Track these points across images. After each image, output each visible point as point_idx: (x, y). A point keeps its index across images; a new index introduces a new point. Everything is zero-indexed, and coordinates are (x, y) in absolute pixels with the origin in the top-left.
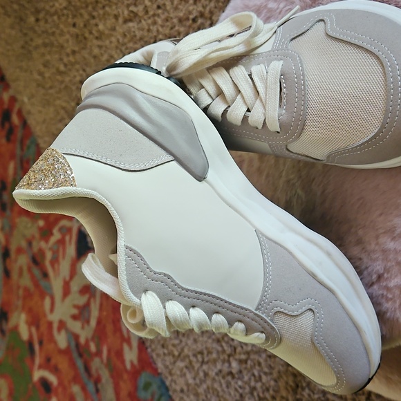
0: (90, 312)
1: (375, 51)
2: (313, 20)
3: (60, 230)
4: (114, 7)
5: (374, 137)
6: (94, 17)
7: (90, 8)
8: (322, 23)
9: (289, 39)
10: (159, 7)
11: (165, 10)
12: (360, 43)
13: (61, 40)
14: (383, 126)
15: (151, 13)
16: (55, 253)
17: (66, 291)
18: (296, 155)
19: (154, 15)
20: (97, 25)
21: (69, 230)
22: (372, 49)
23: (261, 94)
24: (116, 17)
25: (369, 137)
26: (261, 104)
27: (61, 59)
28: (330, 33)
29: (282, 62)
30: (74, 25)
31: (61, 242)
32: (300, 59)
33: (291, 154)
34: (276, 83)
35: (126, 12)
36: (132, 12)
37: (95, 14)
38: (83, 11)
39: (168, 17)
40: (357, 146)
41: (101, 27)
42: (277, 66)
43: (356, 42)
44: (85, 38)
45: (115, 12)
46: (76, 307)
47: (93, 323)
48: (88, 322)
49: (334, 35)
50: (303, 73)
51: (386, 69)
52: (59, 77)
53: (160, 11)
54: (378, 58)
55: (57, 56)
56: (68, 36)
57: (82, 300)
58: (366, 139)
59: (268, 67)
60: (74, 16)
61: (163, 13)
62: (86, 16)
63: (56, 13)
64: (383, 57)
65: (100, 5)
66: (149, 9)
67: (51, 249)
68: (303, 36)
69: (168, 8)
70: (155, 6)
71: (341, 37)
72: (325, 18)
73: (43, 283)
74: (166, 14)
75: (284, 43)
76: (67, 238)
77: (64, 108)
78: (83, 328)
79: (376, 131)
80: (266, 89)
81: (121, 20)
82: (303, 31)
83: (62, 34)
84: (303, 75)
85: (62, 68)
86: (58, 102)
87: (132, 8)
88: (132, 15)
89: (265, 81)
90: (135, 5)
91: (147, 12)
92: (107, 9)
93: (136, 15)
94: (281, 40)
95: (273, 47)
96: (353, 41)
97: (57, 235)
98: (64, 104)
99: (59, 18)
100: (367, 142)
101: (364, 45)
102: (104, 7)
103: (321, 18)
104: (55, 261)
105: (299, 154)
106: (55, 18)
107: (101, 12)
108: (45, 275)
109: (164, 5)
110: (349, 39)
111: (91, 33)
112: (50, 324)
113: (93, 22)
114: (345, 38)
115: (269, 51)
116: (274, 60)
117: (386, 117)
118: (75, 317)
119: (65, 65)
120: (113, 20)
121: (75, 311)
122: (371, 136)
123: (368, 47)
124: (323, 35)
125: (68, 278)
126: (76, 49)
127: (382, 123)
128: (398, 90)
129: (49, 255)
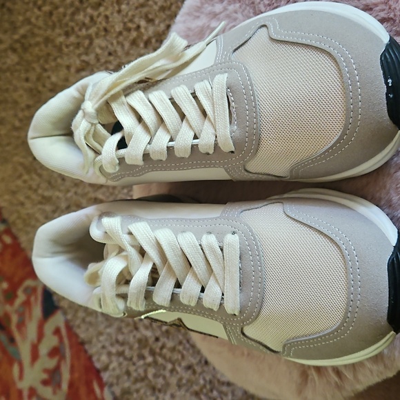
0: (60, 375)
1: (326, 47)
2: (254, 28)
3: (25, 290)
4: (65, 58)
5: (338, 141)
6: (45, 70)
7: (42, 61)
8: (264, 29)
9: (231, 51)
10: (110, 54)
11: (117, 56)
12: (308, 42)
13: (15, 96)
14: (346, 128)
15: (103, 60)
16: (21, 316)
17: (35, 356)
18: (256, 176)
19: (106, 62)
20: (49, 77)
21: (34, 290)
22: (322, 46)
23: (208, 113)
24: (68, 67)
25: (332, 142)
26: (210, 124)
27: (16, 115)
28: (275, 37)
29: (226, 75)
30: (27, 80)
31: (27, 303)
32: (246, 69)
33: (251, 175)
34: (223, 98)
35: (78, 62)
36: (84, 61)
37: (47, 66)
38: (35, 65)
39: (120, 63)
40: (321, 154)
41: (54, 79)
42: (222, 79)
43: (304, 41)
44: (39, 92)
45: (67, 63)
46: (46, 371)
47: (65, 386)
48: (59, 386)
49: (279, 38)
50: (251, 83)
51: (340, 65)
52: (15, 134)
53: (111, 58)
54: (329, 54)
55: (11, 112)
56: (21, 92)
57: (51, 363)
58: (330, 145)
59: (212, 81)
60: (27, 71)
61: (115, 60)
62: (38, 70)
63: (8, 69)
64: (334, 53)
65: (51, 58)
66: (101, 57)
67: (17, 311)
68: (246, 44)
69: (119, 54)
70: (106, 53)
71: (287, 39)
72: (267, 23)
73: (10, 349)
74: (118, 60)
75: (226, 55)
76: (32, 299)
77: (22, 164)
78: (54, 393)
79: (339, 134)
80: (213, 106)
81: (73, 70)
82: (245, 40)
83: (16, 89)
84: (251, 85)
85: (17, 124)
86: (16, 159)
87: (84, 58)
88: (83, 64)
89: (211, 98)
90: (87, 54)
91: (98, 60)
92: (59, 60)
93: (87, 63)
94: (223, 53)
95: (215, 61)
96: (300, 41)
97: (21, 297)
98: (22, 160)
99: (12, 74)
100: (331, 148)
101: (313, 43)
102: (55, 59)
103: (263, 24)
104: (21, 325)
105: (259, 174)
106: (8, 74)
107: (53, 64)
108: (12, 340)
109: (115, 51)
110: (295, 40)
111: (44, 86)
112: (20, 392)
113: (45, 74)
114: (291, 39)
115: (212, 66)
116: (217, 74)
117: (347, 117)
118: (45, 383)
119: (21, 120)
120: (66, 71)
121: (45, 376)
122: (334, 140)
123: (317, 44)
124: (267, 40)
125: (35, 341)
126: (31, 103)
127: (345, 125)
128: (356, 85)
129: (15, 319)
